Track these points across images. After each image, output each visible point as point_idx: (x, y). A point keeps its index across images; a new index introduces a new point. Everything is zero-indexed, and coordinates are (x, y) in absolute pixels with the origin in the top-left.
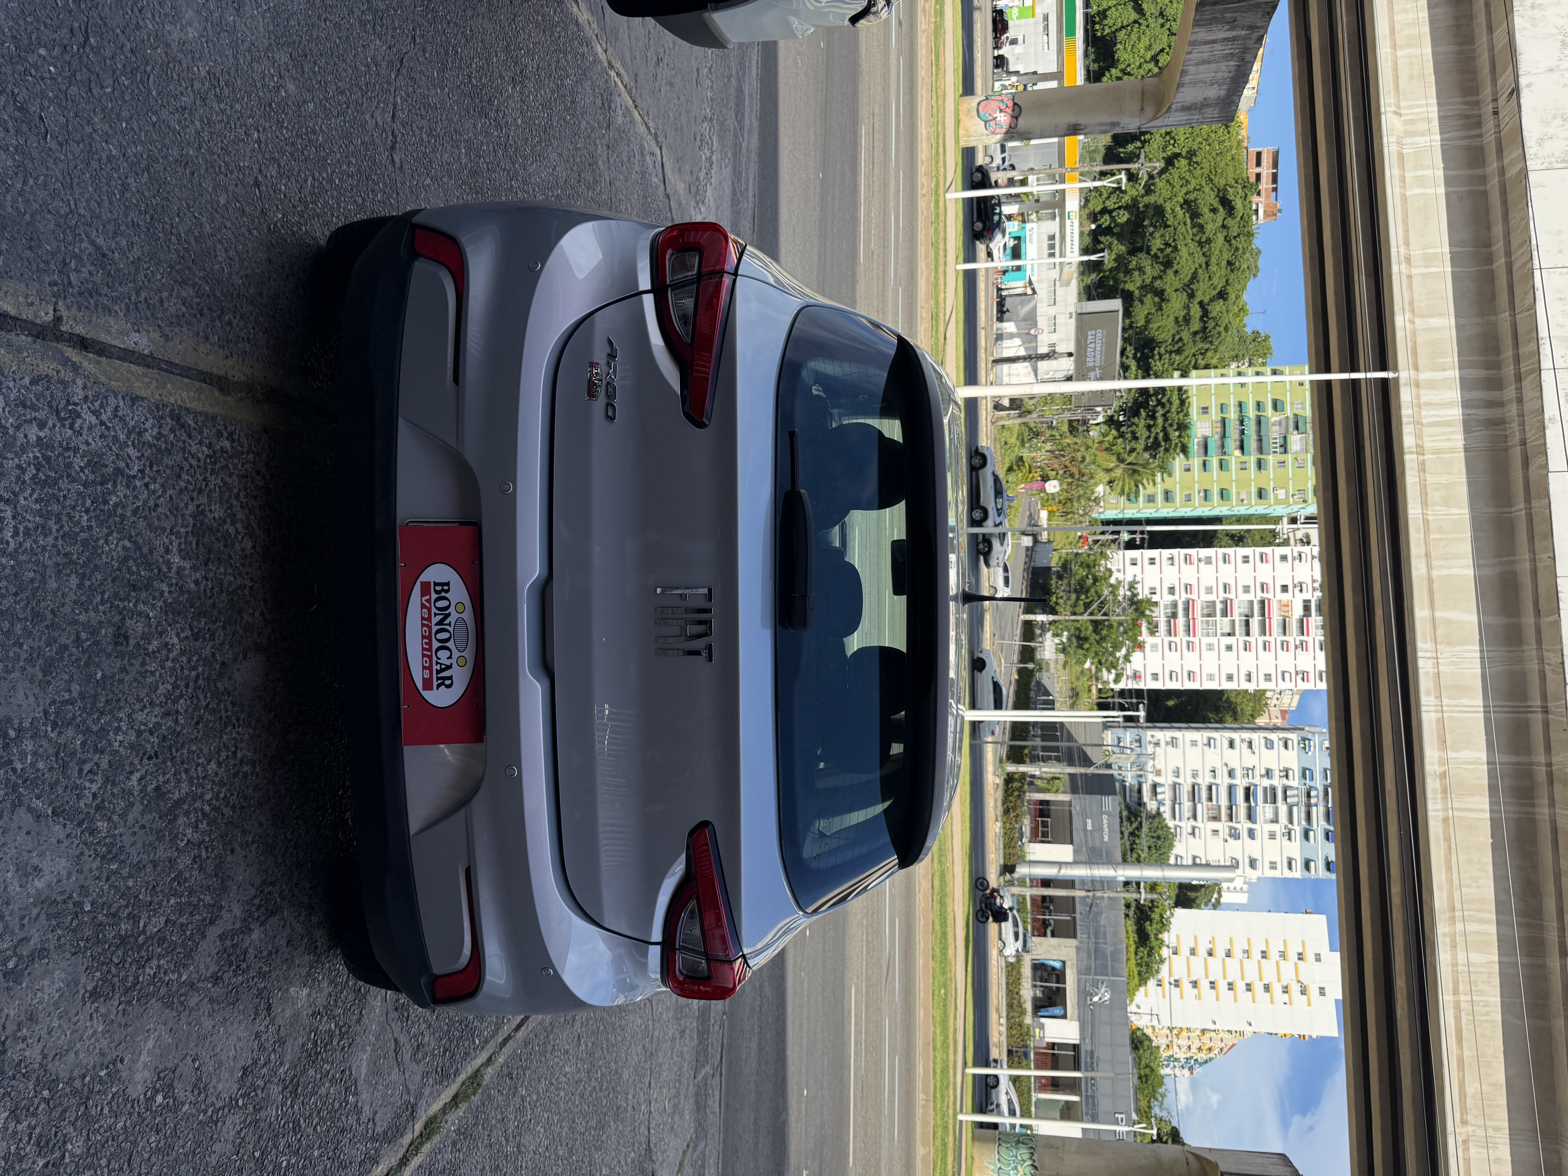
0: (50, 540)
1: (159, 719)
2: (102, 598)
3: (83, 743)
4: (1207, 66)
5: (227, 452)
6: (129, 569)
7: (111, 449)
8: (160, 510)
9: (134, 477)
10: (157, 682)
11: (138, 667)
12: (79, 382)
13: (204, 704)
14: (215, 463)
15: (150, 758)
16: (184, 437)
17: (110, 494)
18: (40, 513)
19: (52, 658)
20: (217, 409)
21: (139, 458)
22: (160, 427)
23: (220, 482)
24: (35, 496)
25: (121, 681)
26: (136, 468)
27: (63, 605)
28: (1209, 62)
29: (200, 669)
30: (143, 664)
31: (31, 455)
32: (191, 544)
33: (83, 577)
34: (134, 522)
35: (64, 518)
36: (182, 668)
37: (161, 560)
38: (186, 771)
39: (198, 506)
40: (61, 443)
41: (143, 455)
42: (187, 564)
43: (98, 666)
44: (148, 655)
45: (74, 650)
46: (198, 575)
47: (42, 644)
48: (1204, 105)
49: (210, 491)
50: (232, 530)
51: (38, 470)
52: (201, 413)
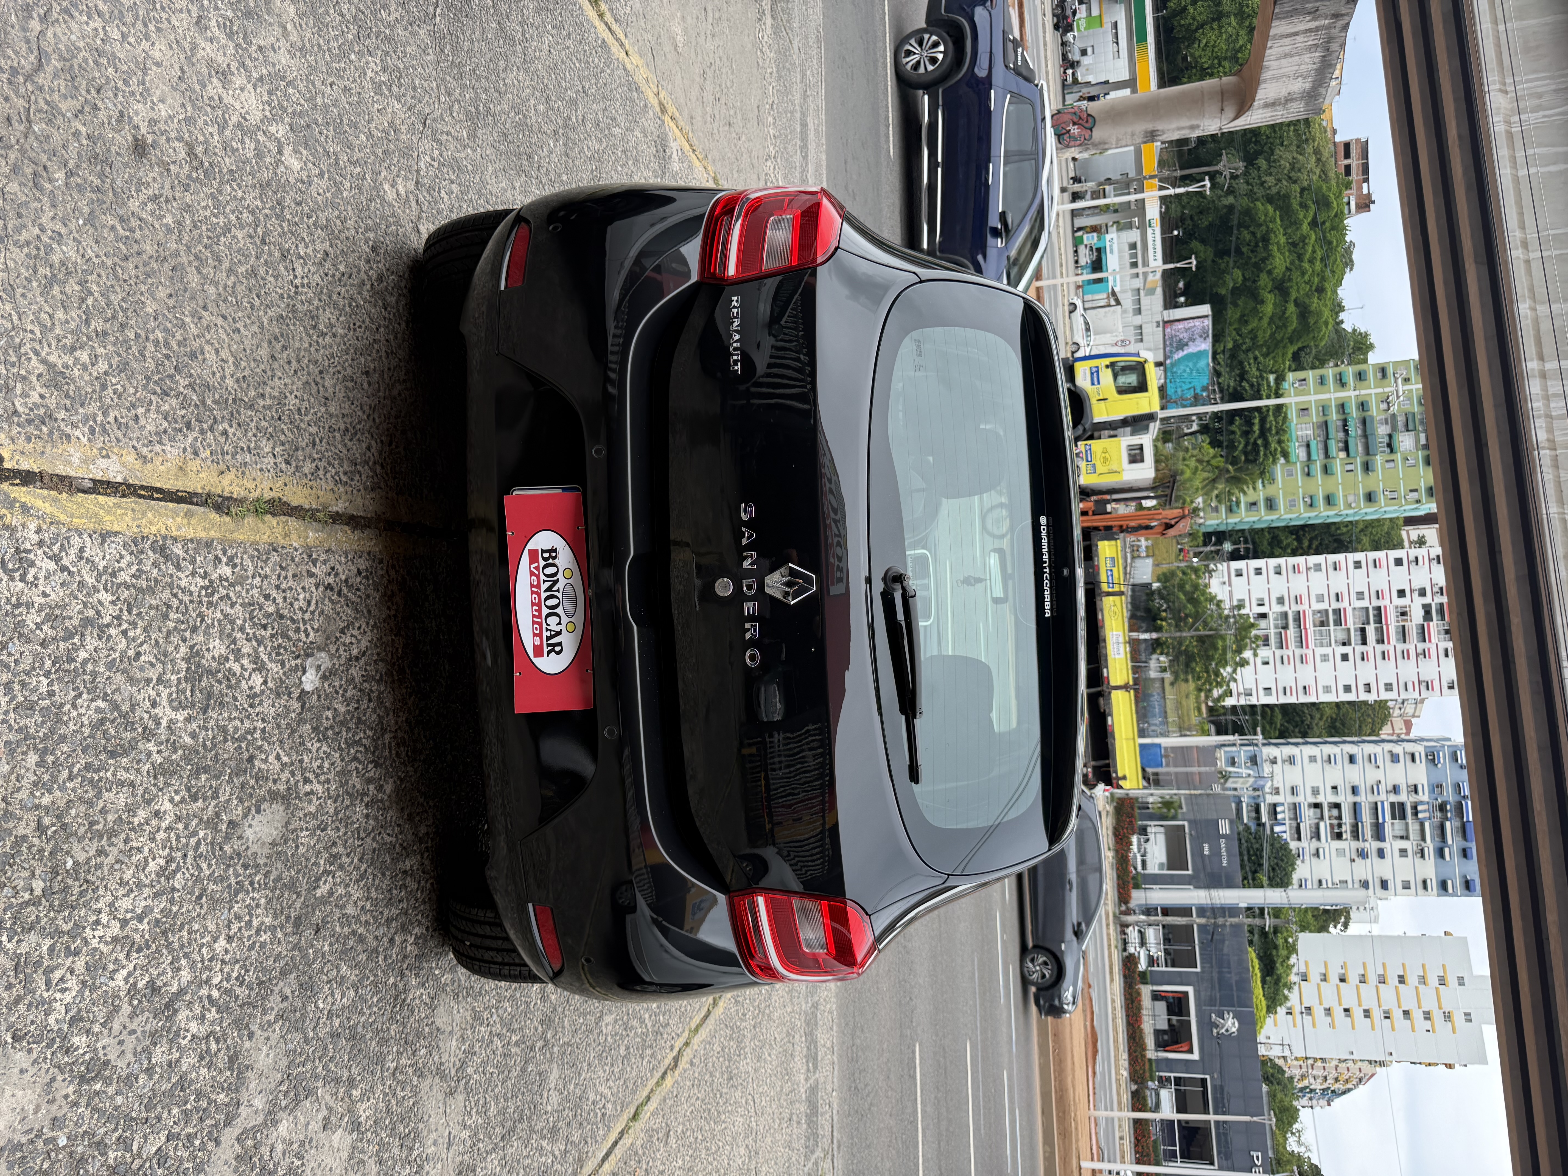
2: (71, 772)
3: (51, 949)
4: (1290, 60)
6: (105, 732)
7: (76, 598)
8: (143, 658)
9: (108, 626)
10: (146, 859)
11: (121, 845)
12: (32, 526)
13: (208, 873)
14: (212, 594)
15: (139, 950)
16: (172, 570)
17: (76, 650)
20: (212, 533)
21: (113, 603)
22: (140, 563)
23: (219, 615)
25: (99, 866)
26: (110, 615)
27: (19, 790)
28: (1292, 56)
32: (184, 691)
33: (44, 752)
36: (178, 837)
39: (192, 647)
40: (8, 600)
43: (68, 853)
45: (36, 841)
46: (194, 726)
48: (1289, 99)
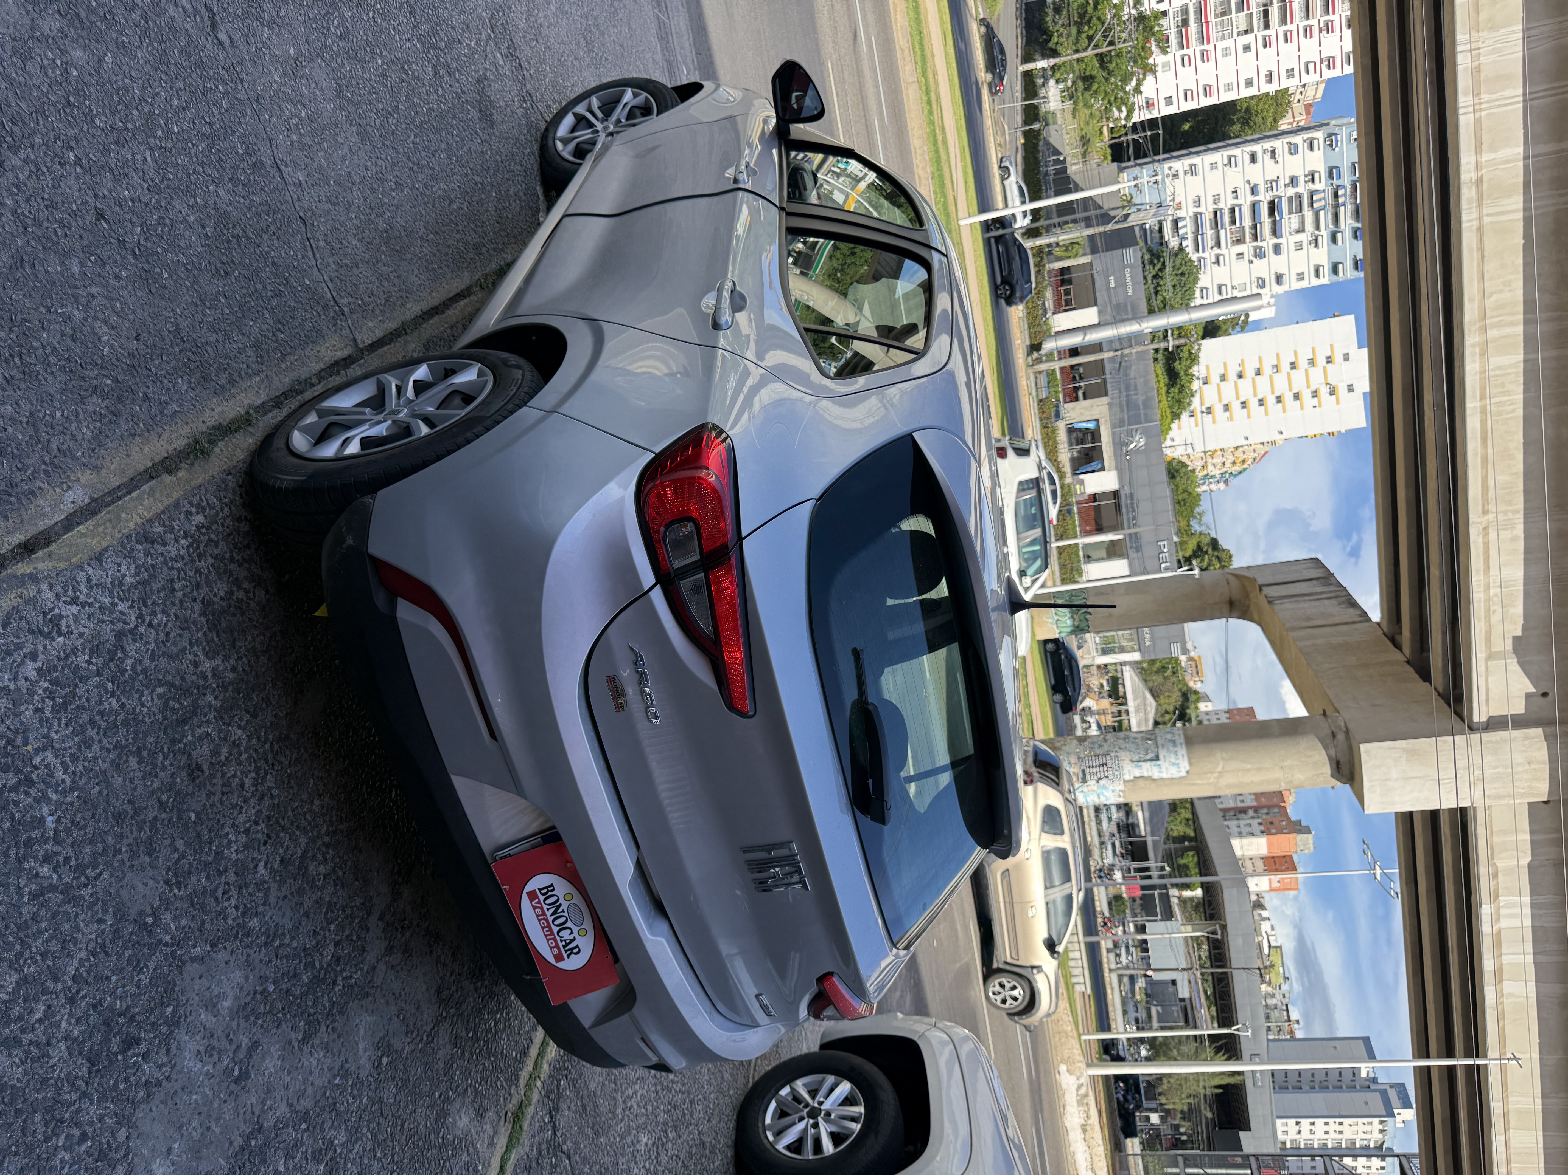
0: (96, 747)
1: (257, 808)
2: (164, 754)
5: (203, 527)
6: (173, 710)
7: (103, 622)
8: (172, 635)
10: (241, 780)
11: (220, 782)
12: (44, 587)
14: (198, 547)
15: (265, 843)
16: (160, 549)
18: (75, 733)
19: (150, 838)
20: (175, 495)
21: (131, 607)
22: (134, 560)
23: (210, 560)
24: (63, 722)
25: (213, 805)
26: (133, 618)
27: (135, 788)
29: (271, 737)
30: (223, 775)
31: (40, 691)
34: (156, 666)
35: (98, 718)
36: (256, 750)
37: (194, 677)
38: (298, 828)
40: (58, 657)
41: (133, 601)
42: (218, 661)
43: (188, 810)
44: (224, 764)
45: (164, 816)
47: (135, 834)
49: (207, 577)
50: (241, 595)
51: (53, 699)
52: (163, 512)
